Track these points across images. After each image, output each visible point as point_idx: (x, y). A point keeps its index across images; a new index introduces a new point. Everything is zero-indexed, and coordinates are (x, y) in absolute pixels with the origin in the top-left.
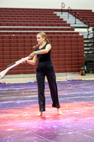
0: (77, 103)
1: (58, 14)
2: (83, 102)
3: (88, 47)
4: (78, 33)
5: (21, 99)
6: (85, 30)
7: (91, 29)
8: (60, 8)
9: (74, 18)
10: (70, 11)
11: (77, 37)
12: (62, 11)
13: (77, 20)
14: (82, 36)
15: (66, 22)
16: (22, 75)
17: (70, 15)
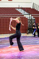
0: (25, 46)
1: (17, 9)
2: (28, 45)
3: (29, 22)
4: (25, 17)
5: (2, 45)
6: (28, 16)
7: (30, 15)
8: (18, 7)
9: (24, 11)
10: (22, 8)
11: (25, 19)
12: (19, 8)
13: (25, 12)
14: (27, 18)
15: (20, 13)
16: (3, 35)
17: (22, 10)
